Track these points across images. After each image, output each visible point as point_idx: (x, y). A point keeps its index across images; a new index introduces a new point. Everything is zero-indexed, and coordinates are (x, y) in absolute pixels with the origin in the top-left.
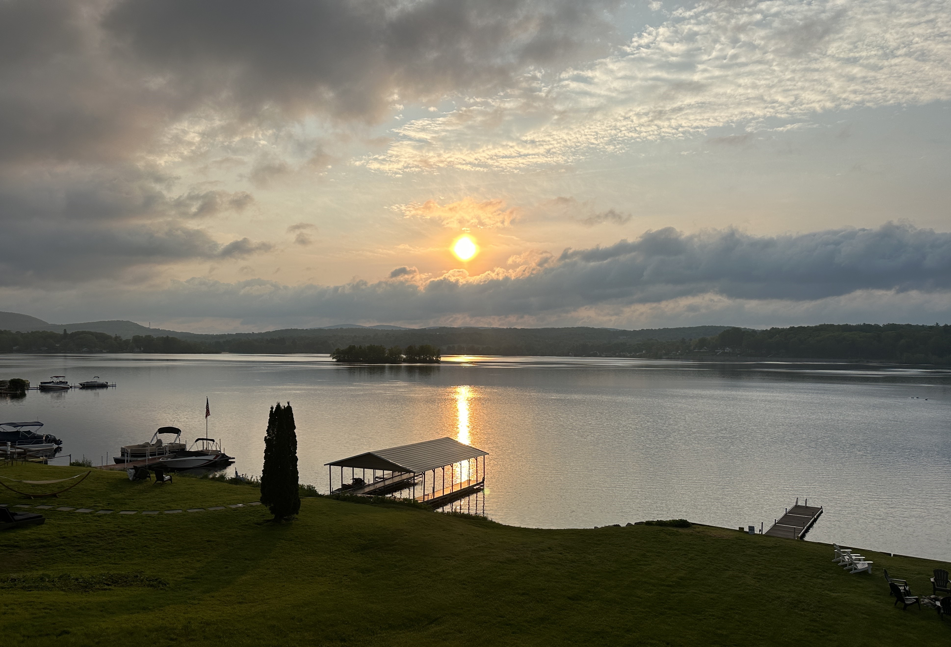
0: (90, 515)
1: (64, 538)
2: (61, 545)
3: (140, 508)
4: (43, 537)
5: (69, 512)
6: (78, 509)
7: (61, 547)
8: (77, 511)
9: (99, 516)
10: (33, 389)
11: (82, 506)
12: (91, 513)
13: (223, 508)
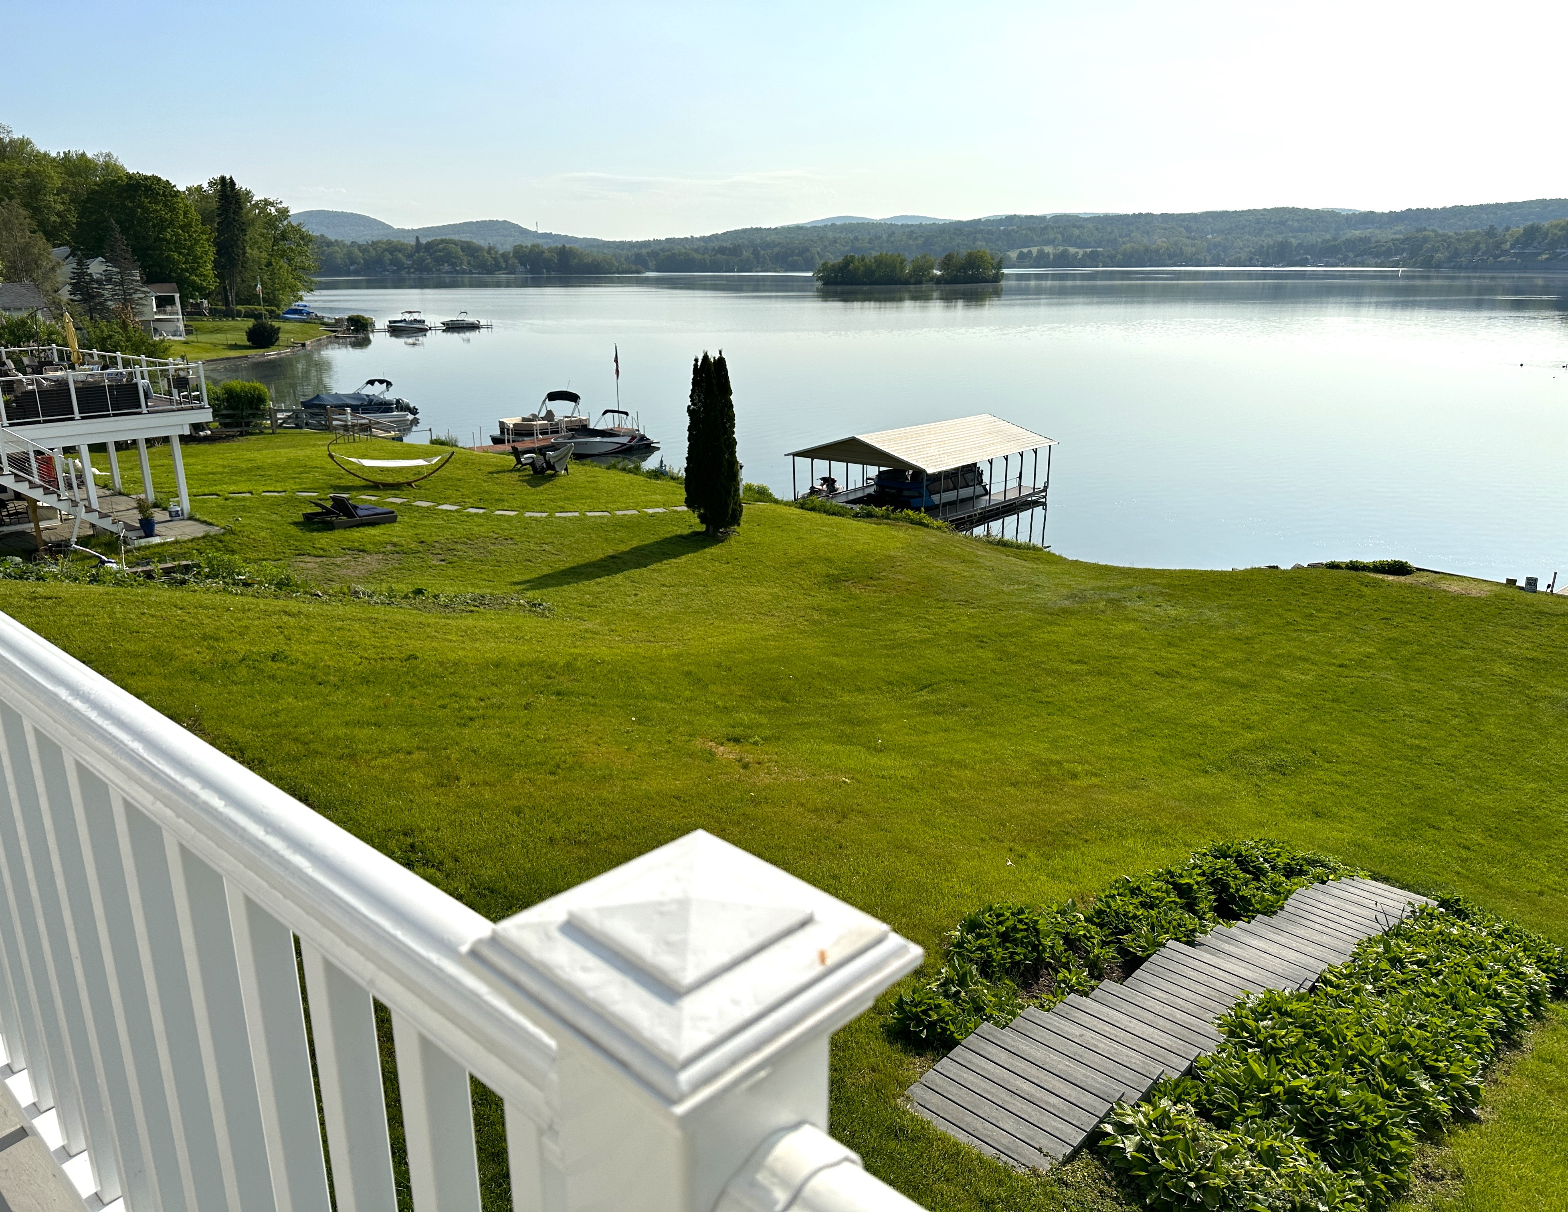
0: (456, 514)
1: (422, 542)
2: (419, 552)
3: (523, 508)
4: (395, 540)
5: (428, 508)
6: (440, 504)
7: (418, 555)
8: (440, 507)
9: (469, 515)
10: (380, 331)
11: (447, 500)
12: (457, 511)
13: (636, 512)
